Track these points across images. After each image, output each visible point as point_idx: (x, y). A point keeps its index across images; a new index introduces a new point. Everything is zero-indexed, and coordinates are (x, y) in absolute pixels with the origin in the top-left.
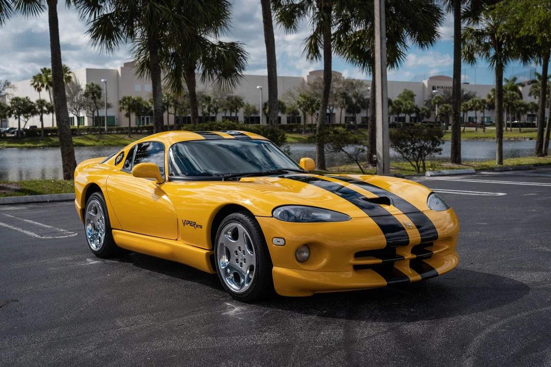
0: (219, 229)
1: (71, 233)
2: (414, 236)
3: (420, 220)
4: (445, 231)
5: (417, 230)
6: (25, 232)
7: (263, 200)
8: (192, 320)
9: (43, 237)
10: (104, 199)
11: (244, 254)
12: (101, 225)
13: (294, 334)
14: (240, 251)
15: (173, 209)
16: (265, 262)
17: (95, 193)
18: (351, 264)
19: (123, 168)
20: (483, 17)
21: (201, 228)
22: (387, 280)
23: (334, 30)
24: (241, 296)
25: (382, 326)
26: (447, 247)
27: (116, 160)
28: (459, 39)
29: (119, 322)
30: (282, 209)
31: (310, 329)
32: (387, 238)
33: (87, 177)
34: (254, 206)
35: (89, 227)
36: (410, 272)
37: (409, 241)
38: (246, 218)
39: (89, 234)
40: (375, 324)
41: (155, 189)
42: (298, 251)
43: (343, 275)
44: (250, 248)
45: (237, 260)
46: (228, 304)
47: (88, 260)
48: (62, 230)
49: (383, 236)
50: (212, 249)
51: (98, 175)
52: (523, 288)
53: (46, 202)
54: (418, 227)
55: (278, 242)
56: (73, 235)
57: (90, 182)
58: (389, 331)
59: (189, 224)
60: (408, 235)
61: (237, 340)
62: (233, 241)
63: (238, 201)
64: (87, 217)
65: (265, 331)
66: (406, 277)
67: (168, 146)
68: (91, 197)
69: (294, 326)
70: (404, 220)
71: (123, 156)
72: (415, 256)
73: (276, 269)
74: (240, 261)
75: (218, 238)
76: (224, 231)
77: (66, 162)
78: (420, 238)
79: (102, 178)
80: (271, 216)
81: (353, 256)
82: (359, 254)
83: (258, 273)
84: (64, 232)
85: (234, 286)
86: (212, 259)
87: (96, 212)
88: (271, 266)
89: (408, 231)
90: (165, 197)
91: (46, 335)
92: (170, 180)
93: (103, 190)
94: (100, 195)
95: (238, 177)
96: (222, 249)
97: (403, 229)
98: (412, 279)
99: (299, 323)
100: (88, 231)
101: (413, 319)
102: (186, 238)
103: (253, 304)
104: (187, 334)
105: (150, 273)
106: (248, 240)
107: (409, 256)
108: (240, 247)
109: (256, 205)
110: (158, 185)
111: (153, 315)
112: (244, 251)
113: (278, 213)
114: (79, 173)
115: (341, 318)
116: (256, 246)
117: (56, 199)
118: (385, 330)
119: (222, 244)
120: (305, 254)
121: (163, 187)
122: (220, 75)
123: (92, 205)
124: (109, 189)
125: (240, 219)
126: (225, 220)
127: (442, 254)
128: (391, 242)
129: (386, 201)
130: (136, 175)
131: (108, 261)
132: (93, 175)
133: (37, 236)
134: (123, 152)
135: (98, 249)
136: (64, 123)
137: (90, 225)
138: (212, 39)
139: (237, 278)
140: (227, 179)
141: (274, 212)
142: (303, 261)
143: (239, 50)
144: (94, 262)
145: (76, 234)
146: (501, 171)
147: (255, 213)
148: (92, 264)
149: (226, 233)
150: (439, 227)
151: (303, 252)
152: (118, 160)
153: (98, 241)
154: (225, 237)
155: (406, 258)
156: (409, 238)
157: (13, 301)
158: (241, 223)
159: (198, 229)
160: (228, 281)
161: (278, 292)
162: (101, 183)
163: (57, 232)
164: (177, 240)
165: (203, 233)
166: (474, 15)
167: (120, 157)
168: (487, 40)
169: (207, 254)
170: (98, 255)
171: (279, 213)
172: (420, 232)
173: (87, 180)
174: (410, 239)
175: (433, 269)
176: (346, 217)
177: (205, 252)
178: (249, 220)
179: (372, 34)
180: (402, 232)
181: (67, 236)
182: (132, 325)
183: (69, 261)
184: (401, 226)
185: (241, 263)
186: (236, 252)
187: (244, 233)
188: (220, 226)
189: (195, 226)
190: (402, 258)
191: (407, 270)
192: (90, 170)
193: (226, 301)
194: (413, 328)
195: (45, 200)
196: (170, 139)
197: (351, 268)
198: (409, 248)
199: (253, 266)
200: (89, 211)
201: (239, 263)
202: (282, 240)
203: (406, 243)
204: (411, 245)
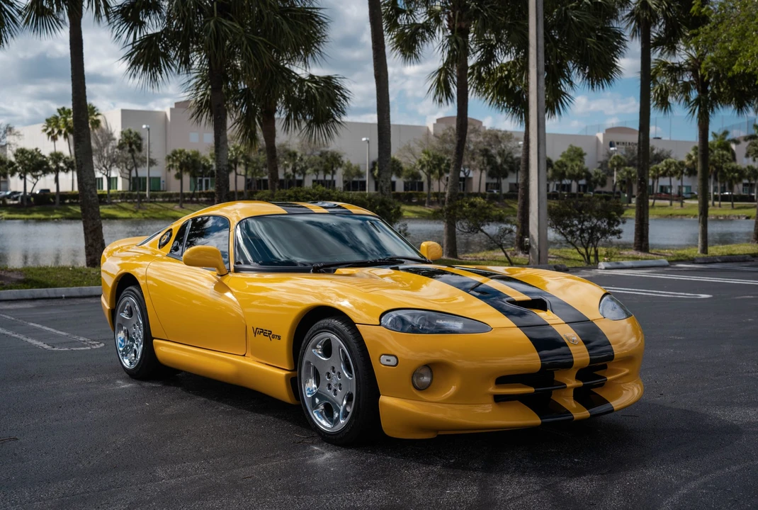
0: (304, 341)
1: (95, 343)
2: (580, 354)
3: (590, 333)
4: (624, 348)
5: (584, 347)
6: (30, 340)
7: (367, 302)
8: (264, 470)
9: (55, 349)
10: (142, 294)
11: (340, 378)
12: (139, 332)
13: (409, 493)
14: (334, 372)
15: (240, 311)
16: (368, 390)
17: (130, 288)
18: (490, 394)
19: (171, 252)
20: (681, 45)
21: (280, 339)
22: (541, 416)
23: (471, 61)
24: (334, 437)
25: (533, 482)
26: (627, 371)
27: (160, 240)
28: (647, 76)
29: (160, 473)
30: (394, 314)
31: (432, 485)
32: (542, 357)
33: (119, 265)
34: (354, 310)
35: (121, 335)
36: (574, 406)
37: (573, 362)
38: (343, 326)
39: (121, 345)
40: (523, 480)
41: (215, 282)
42: (416, 374)
43: (478, 410)
44: (348, 369)
45: (329, 385)
46: (316, 448)
47: (118, 382)
48: (82, 339)
49: (536, 354)
50: (295, 370)
51: (134, 262)
52: (733, 431)
53: (61, 298)
54: (586, 342)
55: (387, 360)
56: (98, 346)
57: (123, 271)
58: (544, 490)
59: (262, 334)
60: (571, 354)
61: (328, 500)
62: (324, 359)
63: (333, 302)
64: (117, 321)
65: (368, 488)
66: (568, 412)
67: (234, 222)
68: (124, 292)
69: (409, 481)
70: (567, 332)
71: (171, 235)
72: (581, 384)
73: (384, 399)
74: (333, 387)
75: (303, 354)
76: (311, 344)
77: (90, 241)
78: (589, 357)
79: (141, 266)
80: (379, 323)
81: (493, 383)
82: (502, 380)
83: (359, 404)
84: (84, 341)
85: (324, 423)
86: (294, 383)
87: (131, 314)
88: (379, 395)
89: (571, 348)
90: (228, 294)
91: (56, 489)
92: (237, 270)
93: (142, 282)
94: (137, 291)
95: (333, 268)
96: (308, 370)
97: (565, 344)
98: (577, 415)
99: (415, 477)
100: (119, 341)
101: (577, 473)
102: (259, 354)
103: (351, 448)
104: (256, 490)
105: (205, 402)
106: (346, 357)
107: (572, 383)
108: (333, 368)
109: (357, 308)
110: (219, 277)
111: (209, 462)
112: (339, 373)
113: (388, 320)
114: (107, 260)
115: (475, 470)
116: (356, 366)
117: (74, 295)
118: (537, 488)
119: (308, 363)
120: (426, 379)
121: (226, 281)
122: (311, 121)
123: (125, 304)
124: (150, 282)
125: (335, 327)
126: (314, 328)
127: (619, 382)
128: (547, 363)
129: (541, 304)
130: (189, 262)
131: (147, 384)
132: (127, 262)
133: (46, 347)
134: (171, 230)
135: (133, 366)
136: (89, 187)
137: (122, 332)
138: (299, 70)
139: (329, 411)
140: (317, 270)
141: (383, 319)
142: (422, 388)
143: (339, 88)
144: (127, 386)
145: (102, 345)
146: (705, 263)
147: (355, 319)
148: (124, 388)
150: (616, 343)
151: (423, 376)
152: (163, 241)
153: (133, 355)
154: (314, 353)
155: (568, 385)
156: (572, 358)
157: (10, 439)
158: (336, 332)
159: (275, 341)
160: (315, 415)
161: (387, 432)
162: (139, 273)
163: (74, 342)
164: (244, 355)
165: (282, 346)
166: (669, 42)
167: (166, 237)
168: (687, 78)
169: (287, 376)
170: (133, 375)
171: (390, 320)
172: (589, 349)
173: (118, 269)
174: (575, 360)
175: (606, 402)
176: (484, 327)
177: (283, 373)
178: (346, 329)
179: (525, 68)
180: (562, 349)
181: (89, 348)
182: (179, 476)
183: (91, 383)
184: (562, 341)
185: (335, 390)
186: (328, 374)
187: (340, 347)
188: (307, 337)
189: (271, 336)
190: (563, 386)
191: (569, 403)
192: (124, 254)
193: (313, 444)
194: (578, 487)
195: (58, 295)
196: (238, 212)
197: (491, 399)
198: (574, 372)
199: (352, 394)
200: (121, 312)
201: (332, 389)
202: (394, 358)
203: (569, 365)
204: (576, 368)
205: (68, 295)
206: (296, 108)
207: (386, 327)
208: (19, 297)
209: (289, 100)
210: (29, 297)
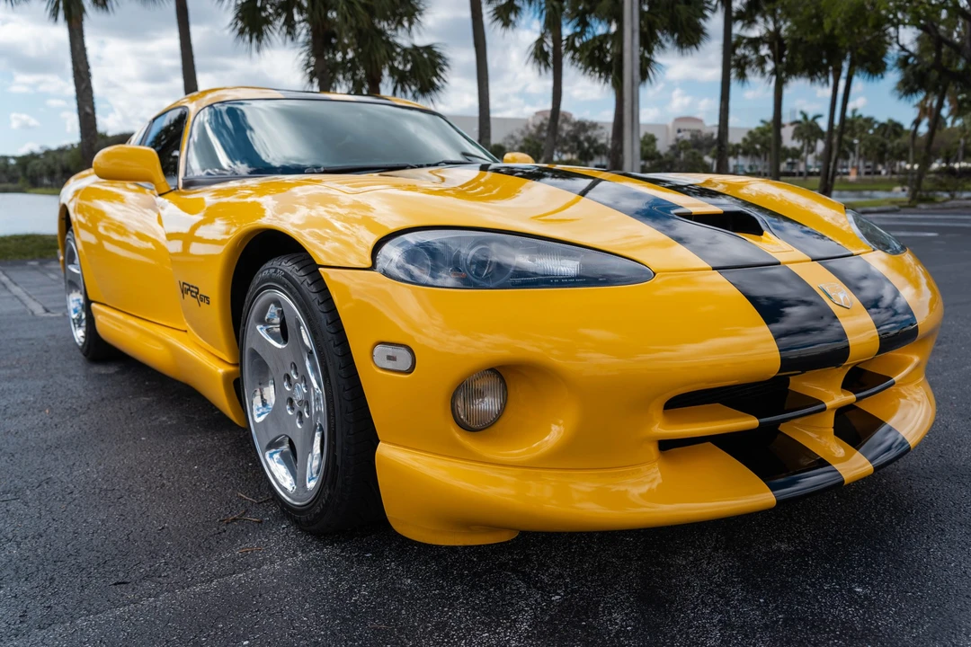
0: (244, 308)
11: (306, 387)
14: (296, 375)
18: (652, 439)
20: (759, 19)
21: (208, 303)
24: (299, 519)
26: (915, 359)
30: (410, 240)
37: (848, 347)
42: (464, 389)
45: (291, 400)
50: (238, 363)
55: (390, 358)
59: (189, 293)
62: (279, 346)
66: (825, 465)
72: (850, 398)
73: (384, 451)
74: (297, 406)
75: (243, 333)
76: (253, 313)
78: (878, 339)
81: (657, 412)
98: (848, 473)
107: (835, 397)
108: (294, 366)
112: (303, 379)
113: (391, 255)
119: (251, 349)
120: (489, 404)
125: (286, 275)
126: (256, 280)
138: (403, 40)
141: (380, 253)
142: (474, 427)
143: (440, 56)
147: (320, 257)
149: (258, 320)
151: (480, 394)
154: (259, 332)
158: (290, 290)
159: (204, 306)
164: (186, 332)
166: (748, 17)
169: (225, 375)
171: (398, 256)
176: (635, 271)
177: (223, 368)
185: (301, 414)
186: (287, 377)
187: (298, 321)
188: (247, 299)
189: (198, 296)
190: (816, 407)
191: (829, 445)
198: (840, 374)
199: (323, 429)
201: (296, 410)
202: (404, 352)
206: (401, 79)
207: (385, 273)
209: (393, 71)
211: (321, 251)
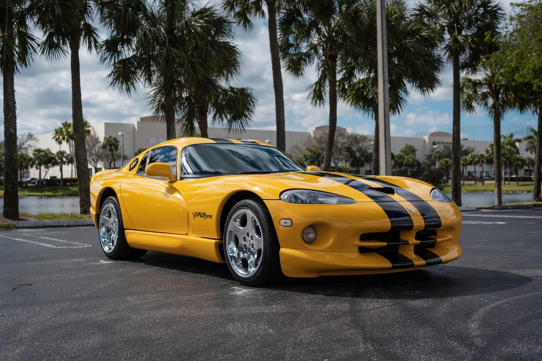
0: (228, 217)
1: (85, 244)
2: (419, 222)
3: (425, 210)
4: (447, 221)
5: (421, 217)
6: (41, 244)
7: (271, 187)
8: (200, 297)
9: (59, 248)
10: (118, 202)
11: (252, 240)
12: (115, 227)
13: (301, 307)
14: (249, 236)
15: (185, 206)
16: (273, 243)
17: (109, 197)
18: (356, 245)
19: (137, 172)
20: (480, 67)
21: (211, 218)
22: (392, 262)
23: (339, 77)
24: (249, 281)
26: (450, 237)
27: (130, 166)
28: (458, 88)
29: (129, 298)
30: (289, 193)
31: (317, 303)
32: (392, 222)
35: (103, 230)
36: (415, 257)
37: (413, 226)
38: (254, 203)
39: (103, 237)
41: (167, 188)
42: (304, 232)
43: (348, 255)
44: (258, 233)
45: (245, 246)
46: (236, 288)
47: (101, 261)
48: (76, 243)
49: (389, 220)
50: (221, 239)
51: (112, 181)
53: (63, 226)
54: (423, 215)
55: (285, 223)
56: (87, 246)
57: (105, 187)
58: (394, 305)
59: (199, 216)
60: (412, 221)
62: (242, 228)
63: (247, 188)
64: (101, 221)
66: (410, 261)
67: (180, 149)
68: (106, 201)
69: (300, 301)
70: (409, 207)
71: (137, 162)
72: (419, 242)
73: (283, 251)
74: (248, 247)
75: (227, 226)
76: (234, 217)
78: (424, 224)
79: (117, 182)
80: (279, 198)
81: (358, 239)
82: (365, 237)
83: (266, 255)
84: (78, 244)
85: (241, 271)
86: (221, 248)
87: (110, 216)
88: (279, 248)
89: (412, 218)
90: (177, 195)
91: (58, 306)
92: (181, 179)
93: (118, 195)
94: (114, 199)
96: (230, 239)
97: (409, 215)
98: (416, 263)
99: (305, 302)
100: (102, 234)
103: (260, 288)
104: (195, 306)
105: (160, 269)
106: (256, 225)
107: (413, 241)
108: (248, 233)
109: (265, 191)
110: (170, 184)
111: (162, 294)
112: (252, 237)
113: (285, 196)
115: (346, 296)
116: (264, 229)
117: (71, 224)
118: (390, 304)
119: (231, 232)
120: (312, 236)
121: (175, 185)
122: (230, 119)
123: (106, 209)
124: (124, 195)
125: (249, 204)
126: (234, 207)
127: (445, 244)
128: (395, 225)
129: (391, 191)
130: (149, 176)
131: (120, 262)
132: (108, 181)
133: (52, 247)
134: (137, 159)
135: (111, 251)
136: (82, 161)
137: (104, 228)
138: (222, 83)
139: (245, 264)
141: (281, 196)
142: (310, 242)
144: (107, 262)
145: (91, 245)
146: (500, 209)
147: (263, 198)
148: (104, 264)
149: (235, 220)
150: (443, 217)
151: (310, 234)
152: (132, 166)
153: (111, 244)
154: (234, 225)
155: (410, 242)
156: (413, 223)
158: (250, 208)
159: (208, 219)
160: (235, 267)
161: (285, 273)
162: (116, 187)
163: (73, 244)
164: (187, 234)
165: (213, 223)
166: (472, 65)
167: (134, 163)
168: (485, 90)
169: (216, 243)
170: (111, 256)
172: (424, 219)
173: (101, 186)
174: (414, 224)
175: (437, 256)
176: (351, 201)
177: (213, 242)
178: (257, 205)
179: (375, 79)
180: (406, 218)
181: (81, 247)
183: (82, 261)
184: (405, 213)
185: (249, 249)
186: (245, 238)
187: (253, 218)
188: (229, 214)
189: (205, 216)
190: (407, 243)
191: (410, 254)
193: (234, 285)
194: (418, 303)
196: (183, 144)
197: (357, 250)
198: (414, 233)
199: (261, 250)
200: (103, 215)
201: (247, 249)
202: (289, 221)
203: (411, 228)
204: (415, 230)
205: (67, 224)
206: (220, 110)
207: (284, 201)
208: (35, 226)
210: (41, 225)
211: (263, 195)
